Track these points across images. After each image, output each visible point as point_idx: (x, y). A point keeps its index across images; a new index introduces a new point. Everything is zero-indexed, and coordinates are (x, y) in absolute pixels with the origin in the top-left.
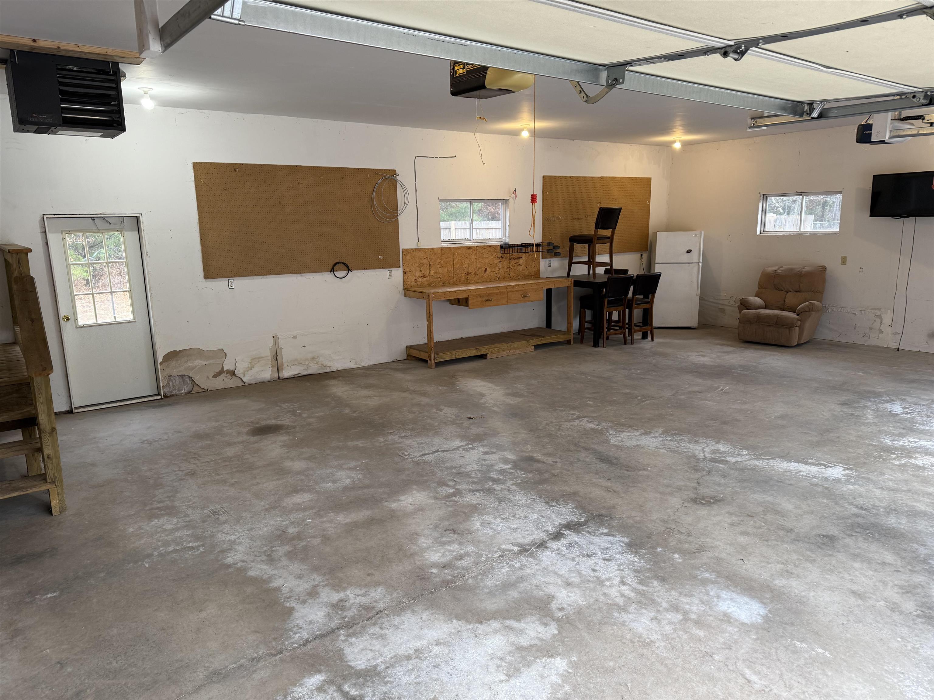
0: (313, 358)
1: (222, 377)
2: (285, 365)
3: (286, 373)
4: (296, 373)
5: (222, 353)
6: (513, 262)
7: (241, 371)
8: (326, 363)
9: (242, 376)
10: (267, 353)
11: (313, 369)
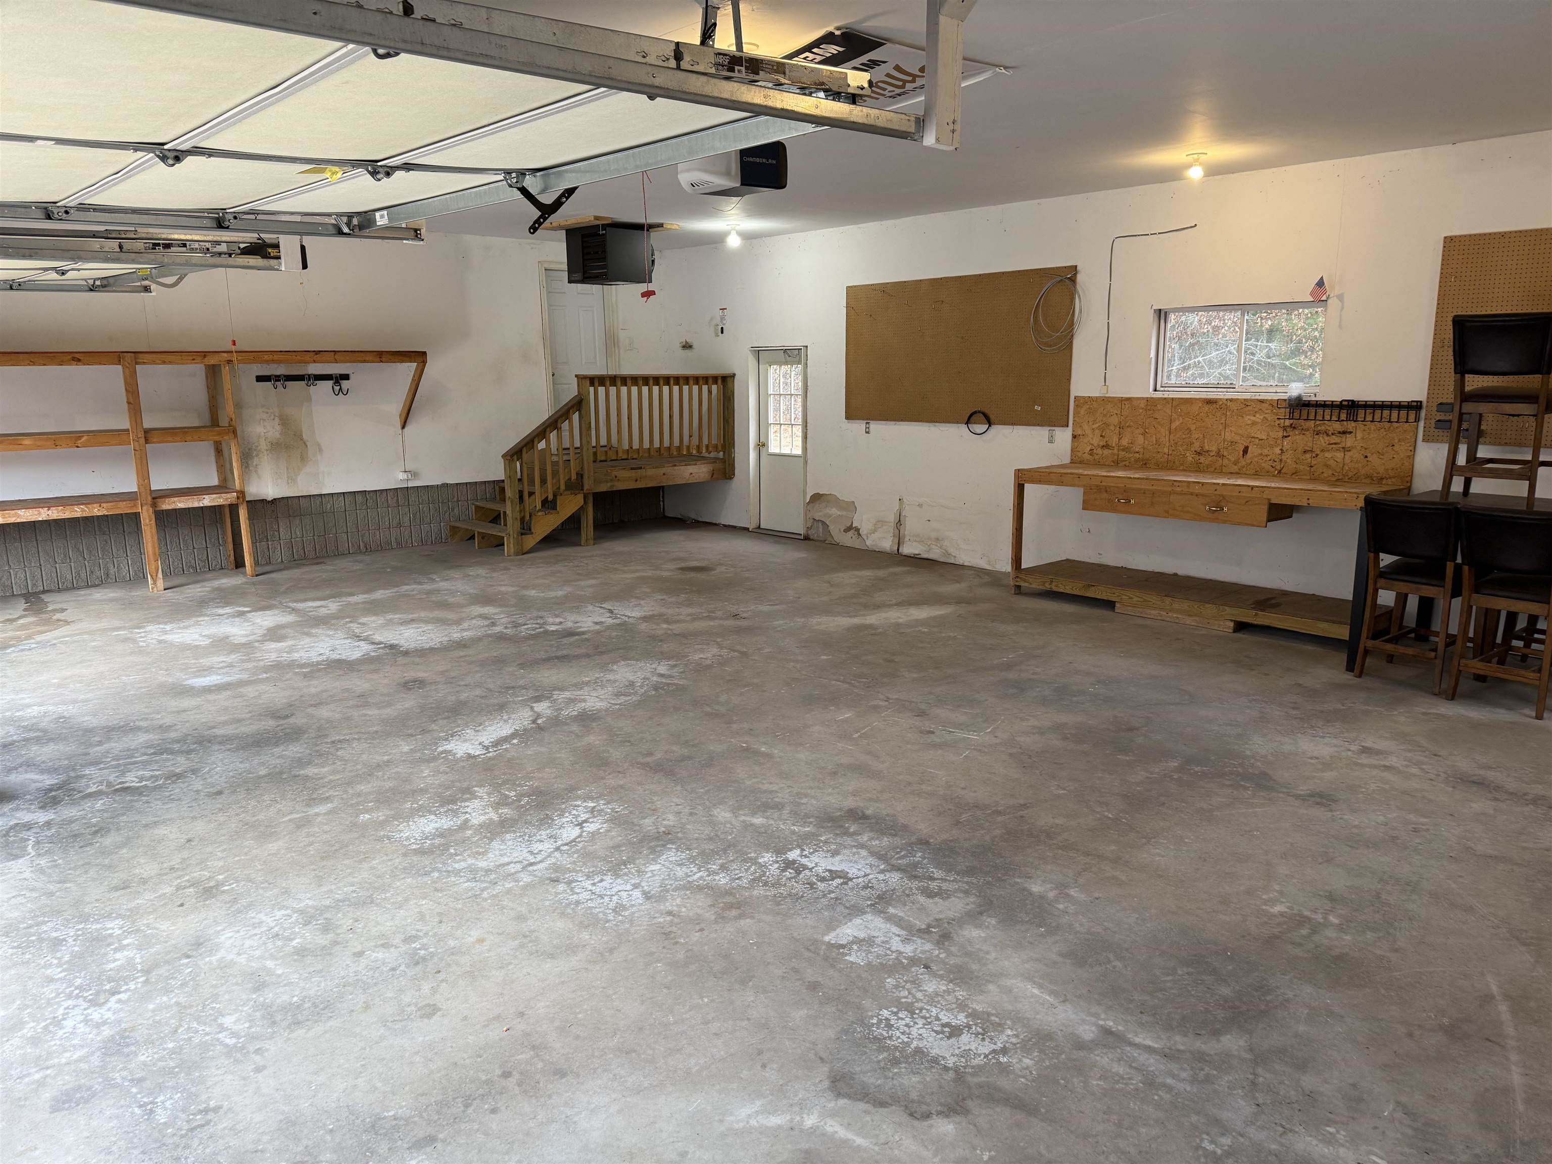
0: (937, 539)
1: (851, 533)
2: (907, 539)
3: (907, 550)
4: (917, 552)
5: (851, 507)
6: (1323, 440)
7: (865, 532)
8: (951, 550)
9: (865, 538)
10: (892, 518)
11: (935, 554)
